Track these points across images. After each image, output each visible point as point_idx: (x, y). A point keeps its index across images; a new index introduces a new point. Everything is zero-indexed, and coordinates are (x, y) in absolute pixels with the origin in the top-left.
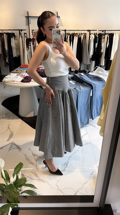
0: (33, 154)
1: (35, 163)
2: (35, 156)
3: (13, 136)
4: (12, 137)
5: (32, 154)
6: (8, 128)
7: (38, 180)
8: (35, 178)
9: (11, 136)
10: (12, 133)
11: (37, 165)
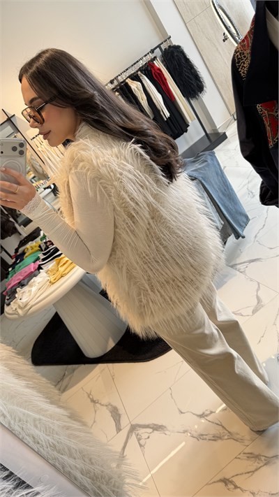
0: (198, 416)
1: (221, 432)
2: (207, 416)
3: (121, 411)
4: (119, 416)
5: (198, 419)
6: (93, 401)
7: (265, 464)
8: (256, 464)
9: (116, 414)
10: (110, 407)
11: (229, 432)
